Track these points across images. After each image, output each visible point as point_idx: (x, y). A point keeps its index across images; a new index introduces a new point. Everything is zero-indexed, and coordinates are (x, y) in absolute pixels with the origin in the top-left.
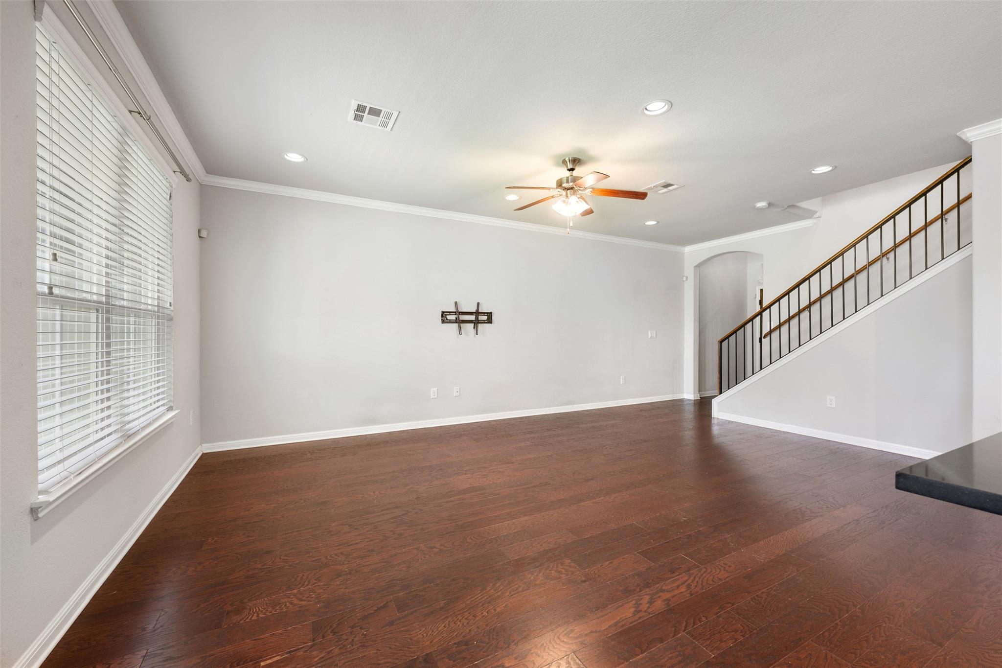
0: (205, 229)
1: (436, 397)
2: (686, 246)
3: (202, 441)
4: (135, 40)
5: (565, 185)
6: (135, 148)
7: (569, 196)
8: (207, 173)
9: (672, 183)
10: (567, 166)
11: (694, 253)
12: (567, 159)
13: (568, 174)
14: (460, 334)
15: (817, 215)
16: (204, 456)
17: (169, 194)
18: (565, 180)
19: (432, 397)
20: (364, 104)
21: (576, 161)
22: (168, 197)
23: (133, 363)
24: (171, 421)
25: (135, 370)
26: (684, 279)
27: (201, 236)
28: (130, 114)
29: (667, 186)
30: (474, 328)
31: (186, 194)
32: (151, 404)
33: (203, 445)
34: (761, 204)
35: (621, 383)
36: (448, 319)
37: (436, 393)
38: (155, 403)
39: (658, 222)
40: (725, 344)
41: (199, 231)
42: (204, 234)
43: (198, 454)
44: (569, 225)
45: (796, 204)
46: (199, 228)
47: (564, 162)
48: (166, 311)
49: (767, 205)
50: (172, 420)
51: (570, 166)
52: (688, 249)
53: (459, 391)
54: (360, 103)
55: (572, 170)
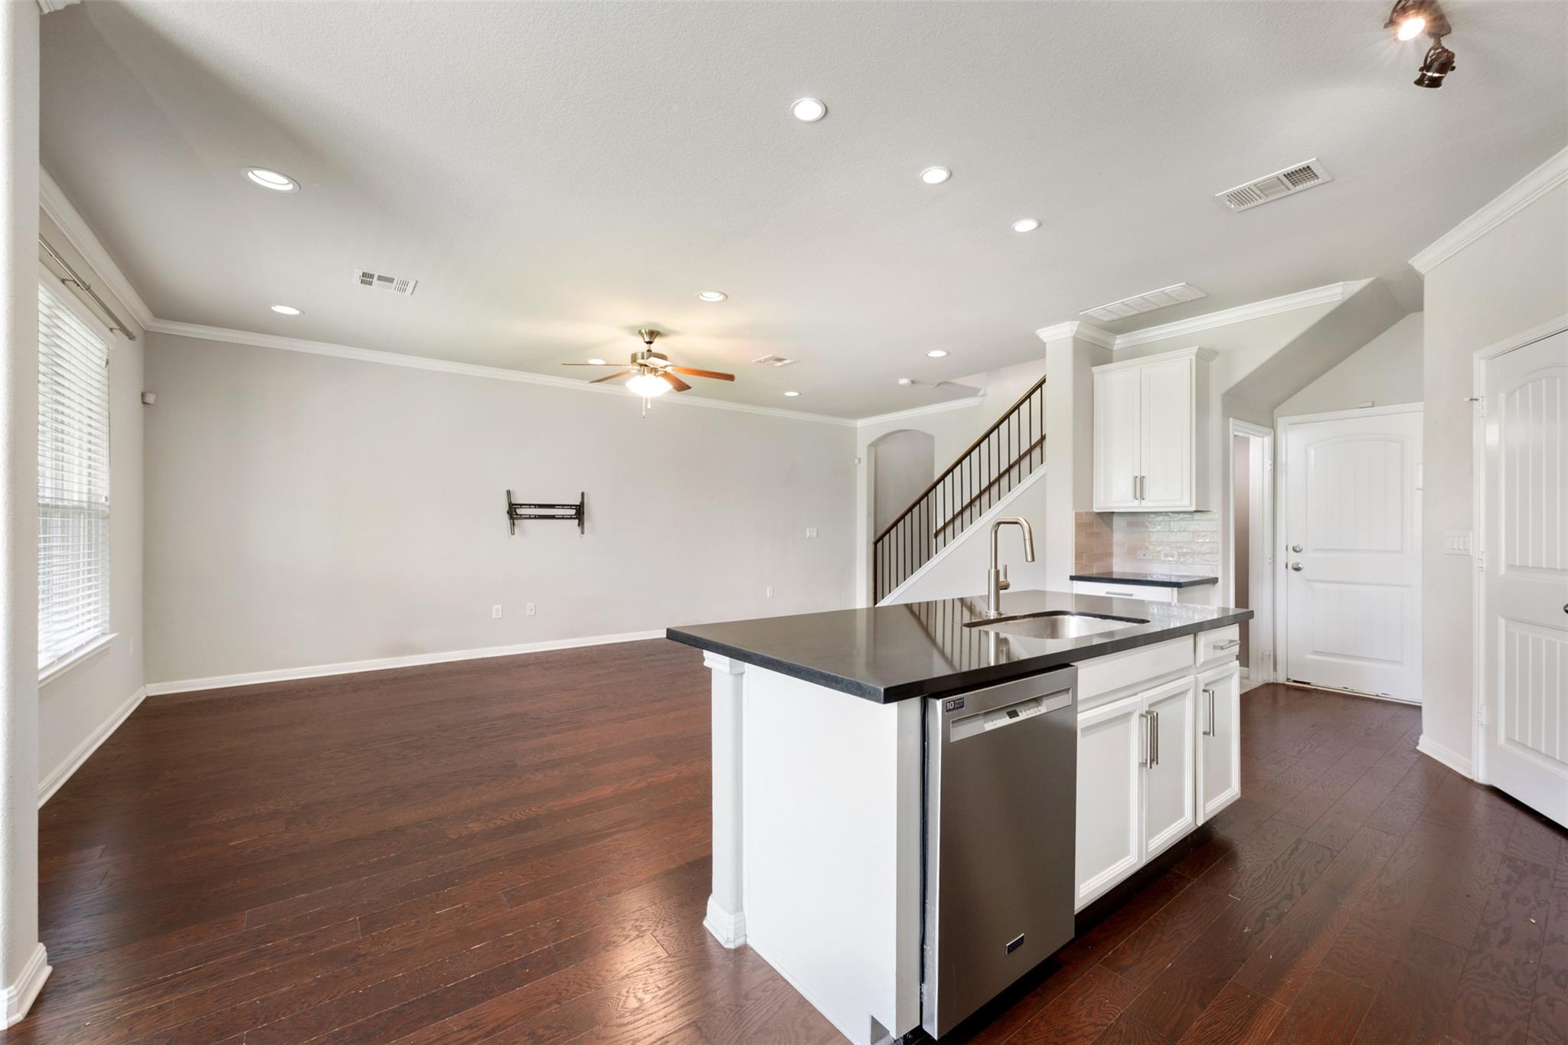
0: (152, 392)
1: (500, 616)
2: (858, 418)
3: (148, 680)
4: (83, 217)
5: (640, 361)
6: (66, 319)
7: (646, 373)
8: (156, 317)
9: (783, 358)
10: (644, 339)
11: (867, 428)
12: (643, 331)
13: (646, 347)
14: (513, 533)
15: (982, 393)
16: (148, 700)
17: (105, 360)
18: (639, 356)
19: (494, 617)
20: (371, 272)
21: (653, 334)
22: (104, 363)
23: (58, 573)
24: (106, 647)
25: (62, 581)
26: (857, 461)
27: (146, 401)
28: (63, 285)
29: (780, 360)
30: (579, 525)
31: (129, 353)
32: (77, 625)
33: (148, 686)
34: (903, 381)
35: (768, 596)
36: (518, 513)
37: (500, 612)
38: (83, 623)
39: (800, 394)
40: (880, 544)
41: (143, 395)
42: (150, 399)
43: (139, 698)
44: (646, 406)
45: (953, 381)
46: (143, 391)
47: (640, 332)
48: (100, 508)
49: (910, 383)
50: (108, 645)
51: (647, 339)
52: (861, 423)
53: (533, 609)
54: (365, 271)
55: (650, 343)
